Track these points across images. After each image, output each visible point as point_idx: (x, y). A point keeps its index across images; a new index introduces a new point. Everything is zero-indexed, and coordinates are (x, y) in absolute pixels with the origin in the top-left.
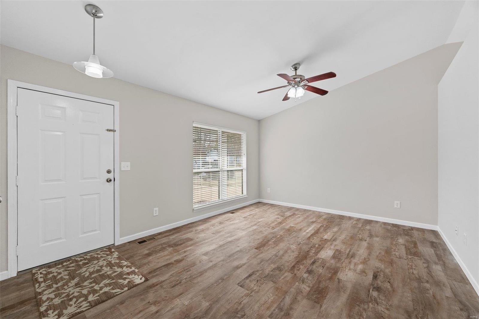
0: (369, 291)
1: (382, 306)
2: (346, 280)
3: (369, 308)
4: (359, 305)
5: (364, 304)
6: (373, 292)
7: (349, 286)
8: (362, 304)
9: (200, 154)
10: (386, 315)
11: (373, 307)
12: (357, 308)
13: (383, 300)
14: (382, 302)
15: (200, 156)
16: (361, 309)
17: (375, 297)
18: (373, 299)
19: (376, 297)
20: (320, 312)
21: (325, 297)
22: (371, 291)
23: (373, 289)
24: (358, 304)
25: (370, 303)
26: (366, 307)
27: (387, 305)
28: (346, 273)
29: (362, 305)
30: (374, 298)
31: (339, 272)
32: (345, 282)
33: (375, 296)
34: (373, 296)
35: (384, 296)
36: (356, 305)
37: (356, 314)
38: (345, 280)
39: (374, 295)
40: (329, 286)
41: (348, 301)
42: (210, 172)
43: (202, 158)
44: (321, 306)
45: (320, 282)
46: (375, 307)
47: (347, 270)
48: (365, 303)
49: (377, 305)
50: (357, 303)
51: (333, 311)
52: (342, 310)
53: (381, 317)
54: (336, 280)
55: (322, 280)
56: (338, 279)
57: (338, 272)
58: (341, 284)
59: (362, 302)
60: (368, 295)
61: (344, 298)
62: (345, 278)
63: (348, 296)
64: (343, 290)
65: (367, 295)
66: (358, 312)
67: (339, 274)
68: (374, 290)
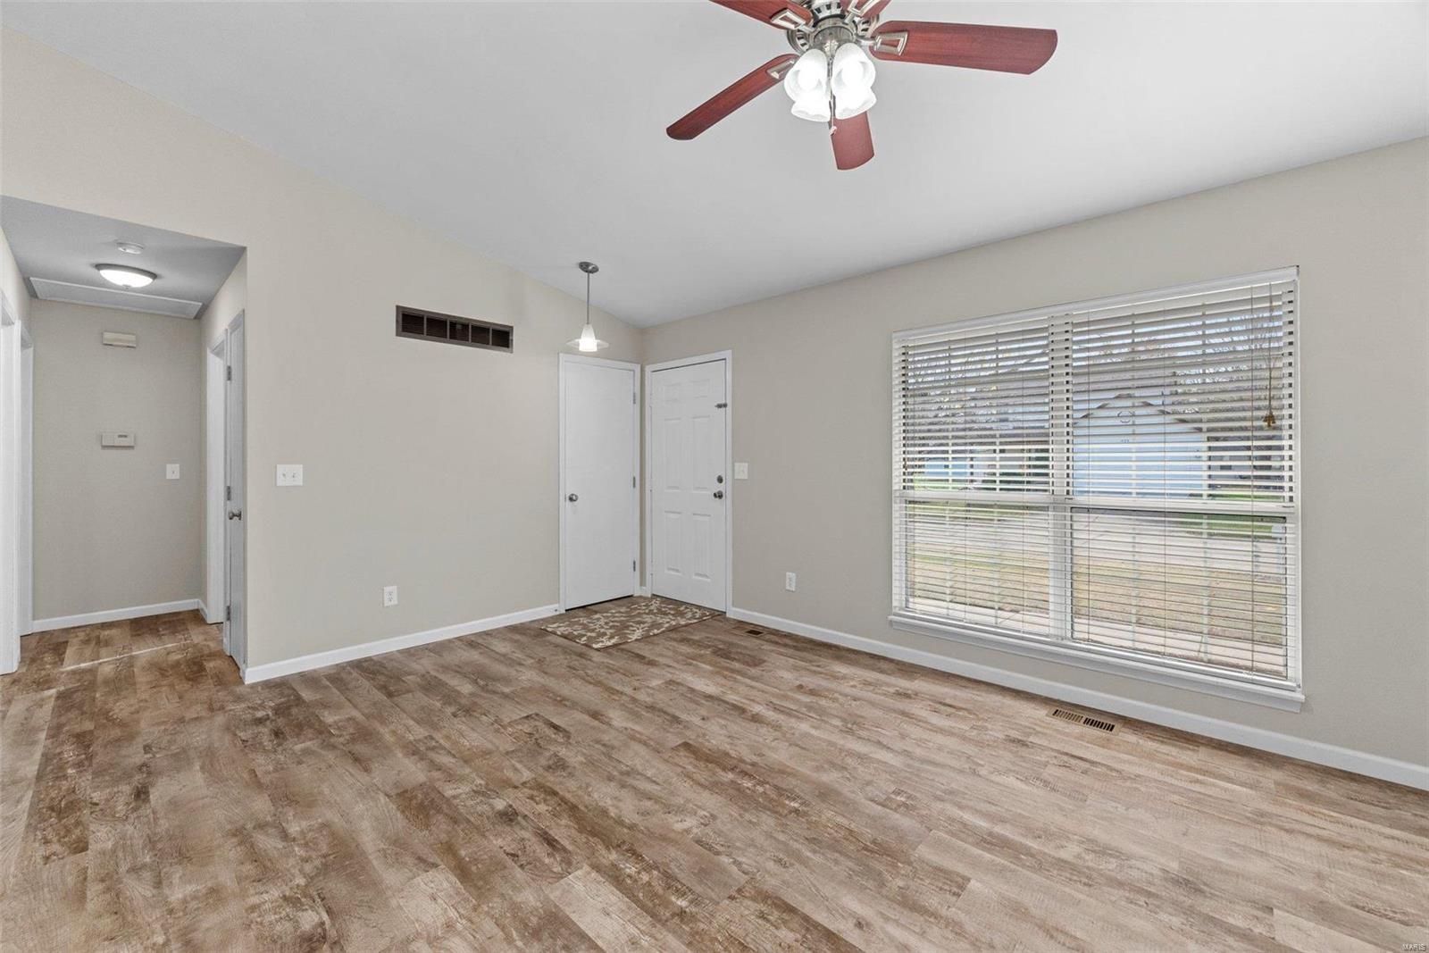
0: (329, 911)
1: (272, 903)
2: (415, 881)
3: (300, 871)
4: (325, 856)
5: (318, 869)
6: (316, 919)
7: (391, 877)
8: (320, 866)
9: (947, 438)
10: (252, 891)
11: (291, 881)
12: (324, 849)
13: (277, 922)
14: (275, 914)
15: (947, 445)
16: (314, 855)
17: (303, 910)
18: (303, 900)
19: (300, 914)
20: (379, 789)
21: (403, 812)
22: (325, 917)
23: (324, 930)
24: (327, 858)
25: (303, 884)
26: (308, 868)
27: (259, 920)
28: (439, 901)
29: (317, 863)
30: (302, 904)
31: (459, 884)
32: (410, 874)
33: (304, 913)
34: (311, 907)
35: (281, 938)
36: (330, 852)
37: (316, 838)
38: (418, 880)
39: (310, 911)
40: (426, 833)
41: (354, 845)
42: (991, 506)
43: (954, 452)
44: (387, 795)
45: (455, 821)
46: (287, 885)
47: (452, 914)
48: (316, 875)
49: (284, 896)
50: (331, 857)
51: (360, 807)
52: (348, 821)
53: (261, 877)
54: (434, 858)
55: (459, 829)
56: (435, 866)
57: (461, 883)
58: (410, 861)
59: (325, 870)
60: (323, 899)
61: (369, 841)
62: (424, 887)
63: (364, 852)
64: (389, 852)
65: (328, 896)
66: (316, 844)
67: (454, 879)
68: (319, 930)
